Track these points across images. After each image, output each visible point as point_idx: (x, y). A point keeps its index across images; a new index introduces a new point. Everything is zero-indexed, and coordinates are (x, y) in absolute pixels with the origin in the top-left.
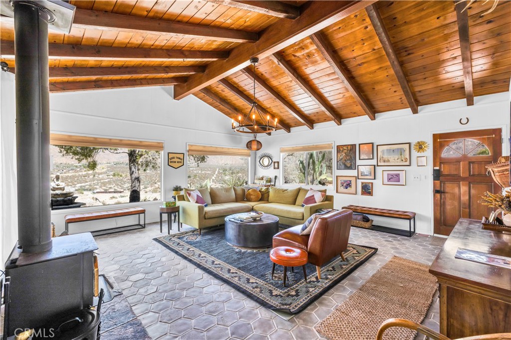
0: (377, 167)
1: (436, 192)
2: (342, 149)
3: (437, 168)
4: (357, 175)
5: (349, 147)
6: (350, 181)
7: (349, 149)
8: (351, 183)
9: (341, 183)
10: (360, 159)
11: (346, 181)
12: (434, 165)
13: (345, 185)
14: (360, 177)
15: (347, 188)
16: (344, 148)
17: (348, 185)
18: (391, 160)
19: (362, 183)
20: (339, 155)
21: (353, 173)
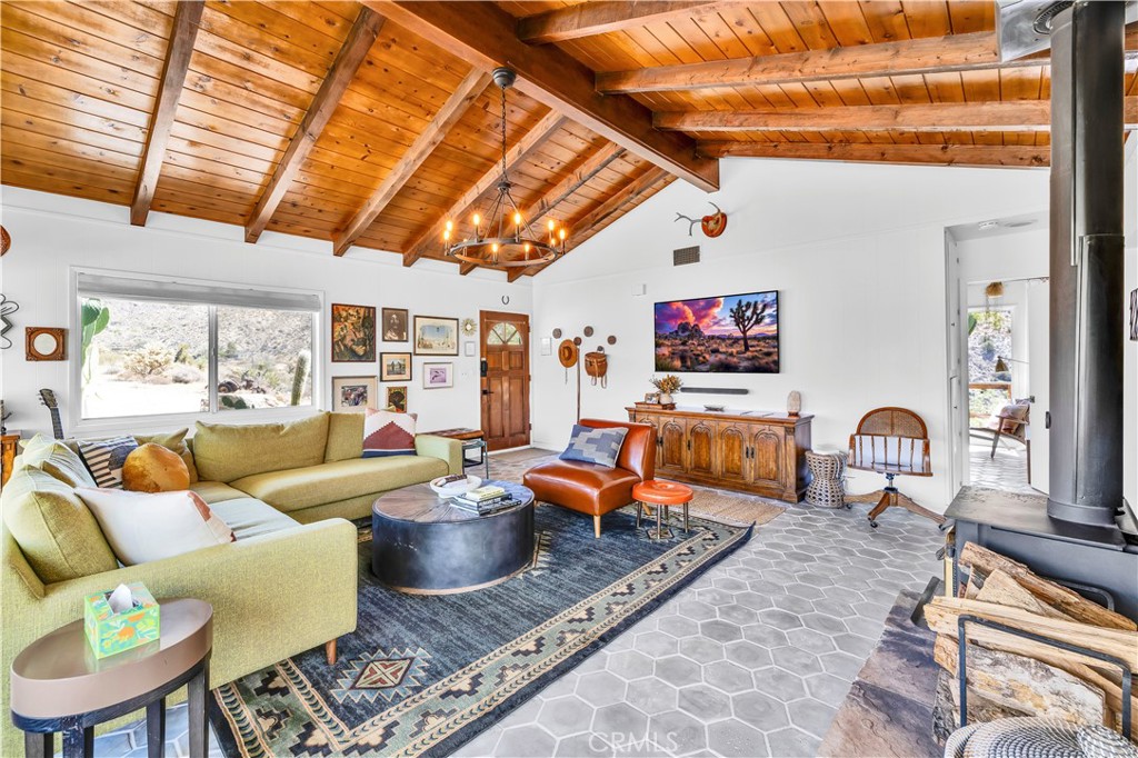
0: (413, 357)
1: (484, 392)
2: (344, 314)
3: (484, 359)
4: (378, 375)
5: (362, 312)
6: (365, 387)
7: (362, 315)
8: (365, 392)
9: (344, 393)
10: (384, 340)
11: (353, 389)
12: (482, 356)
13: (352, 396)
14: (385, 377)
15: (357, 404)
16: (351, 312)
17: (359, 396)
18: (434, 345)
19: (390, 389)
20: (338, 328)
21: (371, 368)
